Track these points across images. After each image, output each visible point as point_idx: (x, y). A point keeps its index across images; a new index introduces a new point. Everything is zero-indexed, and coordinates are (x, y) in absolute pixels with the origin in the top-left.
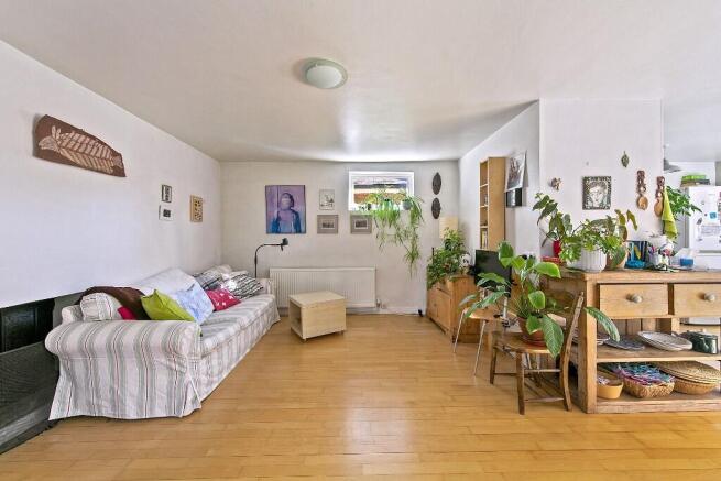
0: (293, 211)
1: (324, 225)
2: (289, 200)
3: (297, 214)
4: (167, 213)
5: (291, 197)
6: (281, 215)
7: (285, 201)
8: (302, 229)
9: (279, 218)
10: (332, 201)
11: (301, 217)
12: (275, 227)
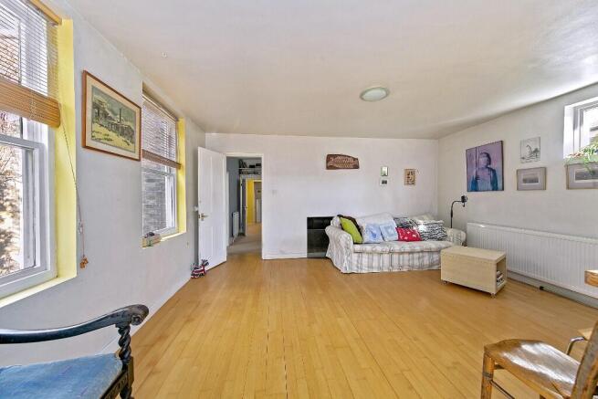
0: (491, 169)
1: (525, 181)
2: (486, 158)
3: (494, 171)
4: (385, 182)
5: (488, 156)
6: (480, 174)
7: (483, 160)
8: (500, 185)
9: (477, 178)
10: (536, 151)
11: (499, 174)
12: (474, 185)
